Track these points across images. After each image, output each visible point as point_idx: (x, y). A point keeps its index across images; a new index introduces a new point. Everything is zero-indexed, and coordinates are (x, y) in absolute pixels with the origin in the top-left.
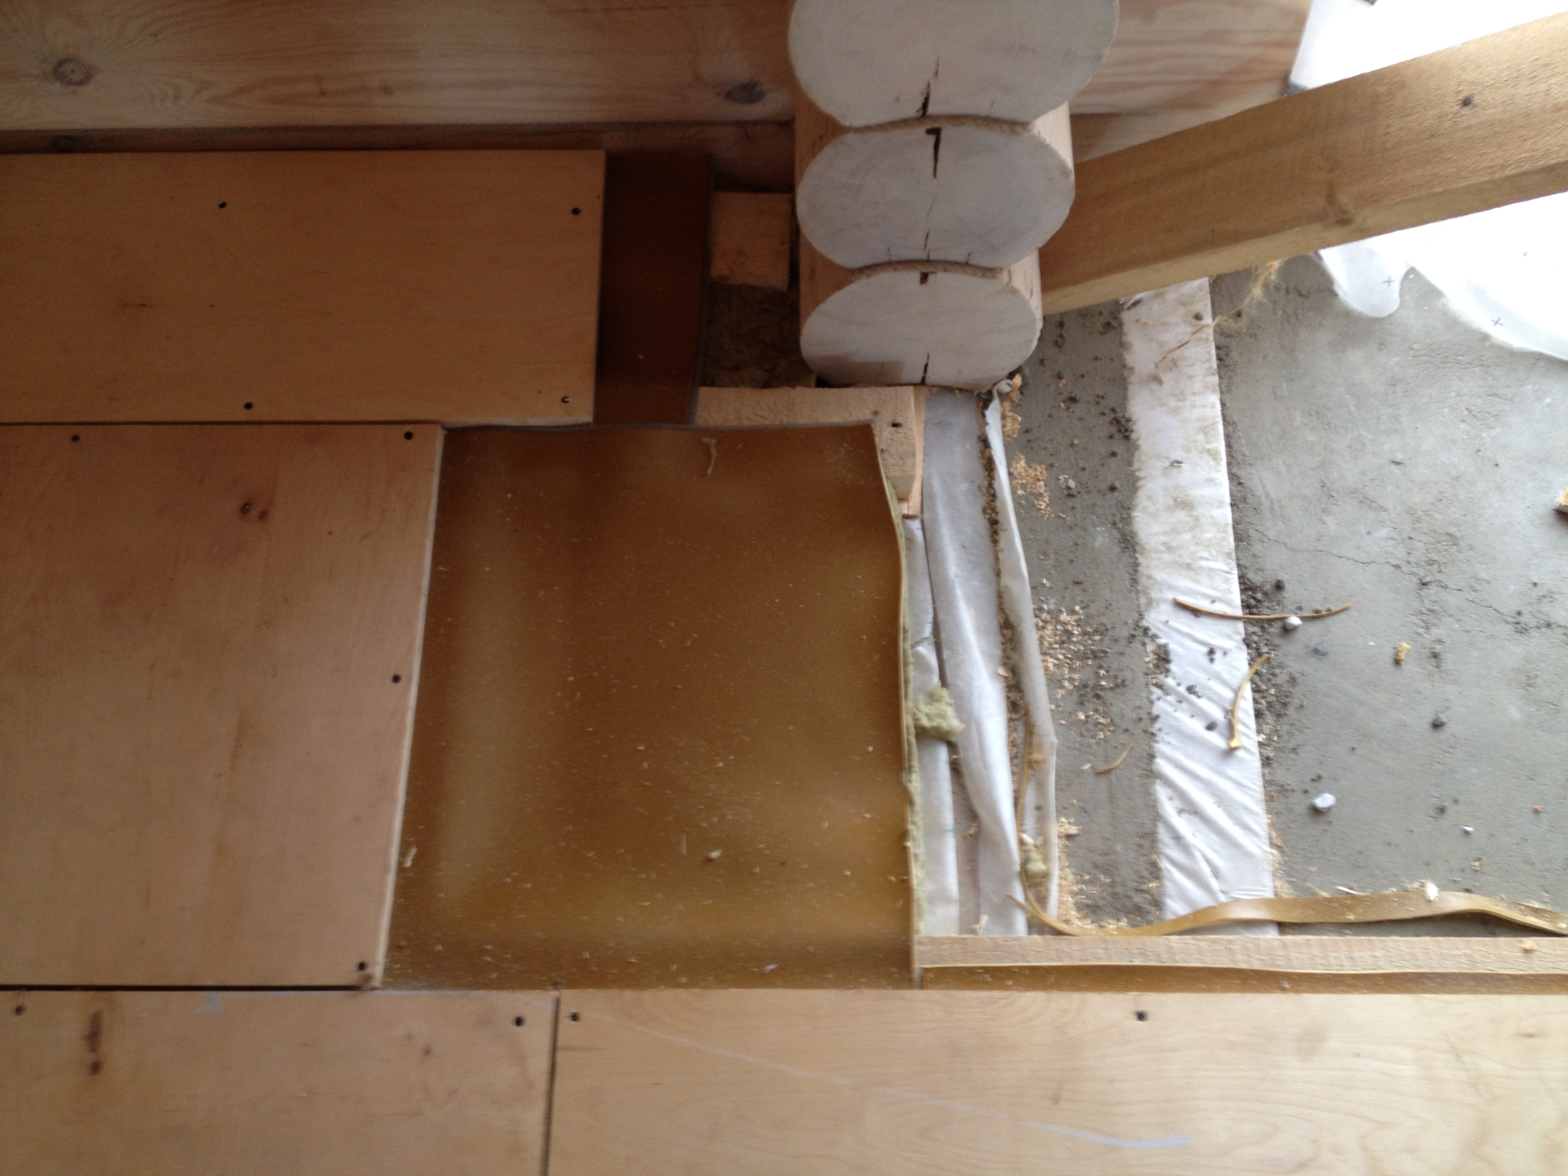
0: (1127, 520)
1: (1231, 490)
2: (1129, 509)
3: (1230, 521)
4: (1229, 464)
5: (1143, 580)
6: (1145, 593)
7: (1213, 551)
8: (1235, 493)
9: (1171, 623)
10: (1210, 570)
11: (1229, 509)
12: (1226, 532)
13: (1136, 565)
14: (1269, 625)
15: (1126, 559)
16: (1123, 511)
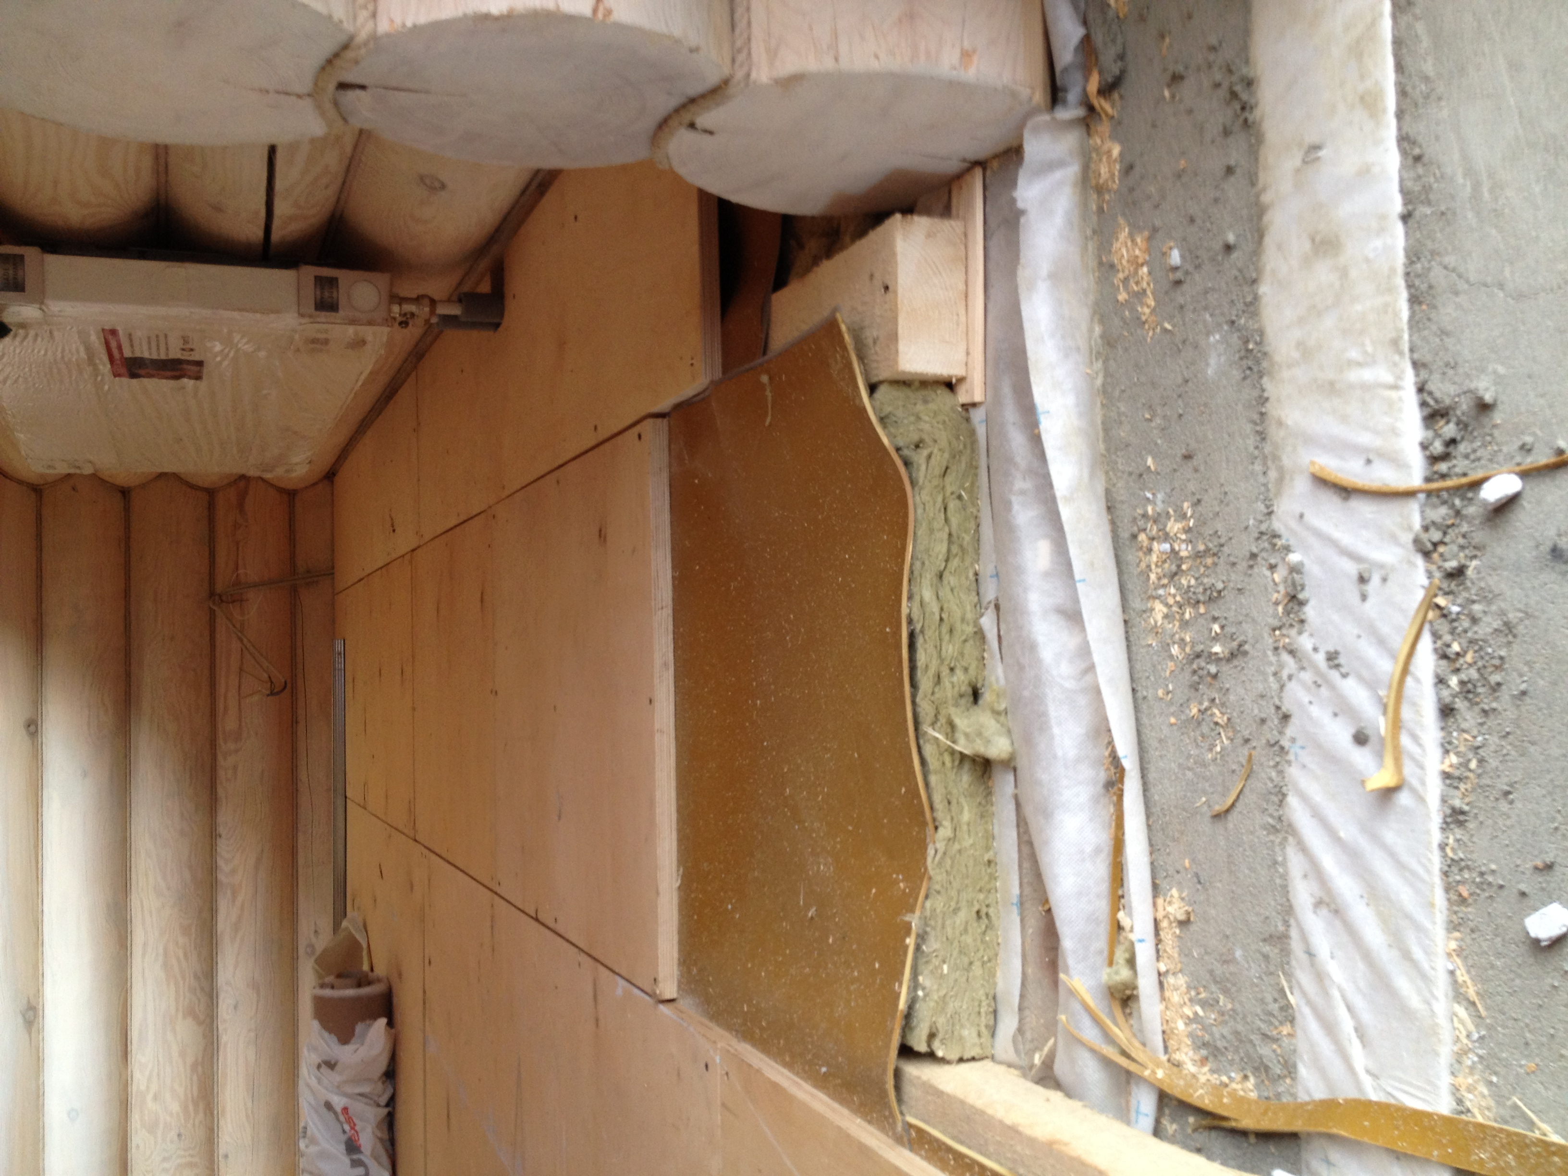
0: (1252, 307)
1: (1402, 181)
2: (1254, 281)
3: (1400, 258)
4: (1400, 115)
5: (1273, 431)
6: (1276, 458)
7: (1367, 342)
8: (1409, 184)
9: (1309, 517)
10: (1366, 387)
11: (1399, 228)
12: (1391, 290)
13: (1263, 400)
14: (1463, 498)
15: (1249, 393)
16: (1246, 289)
